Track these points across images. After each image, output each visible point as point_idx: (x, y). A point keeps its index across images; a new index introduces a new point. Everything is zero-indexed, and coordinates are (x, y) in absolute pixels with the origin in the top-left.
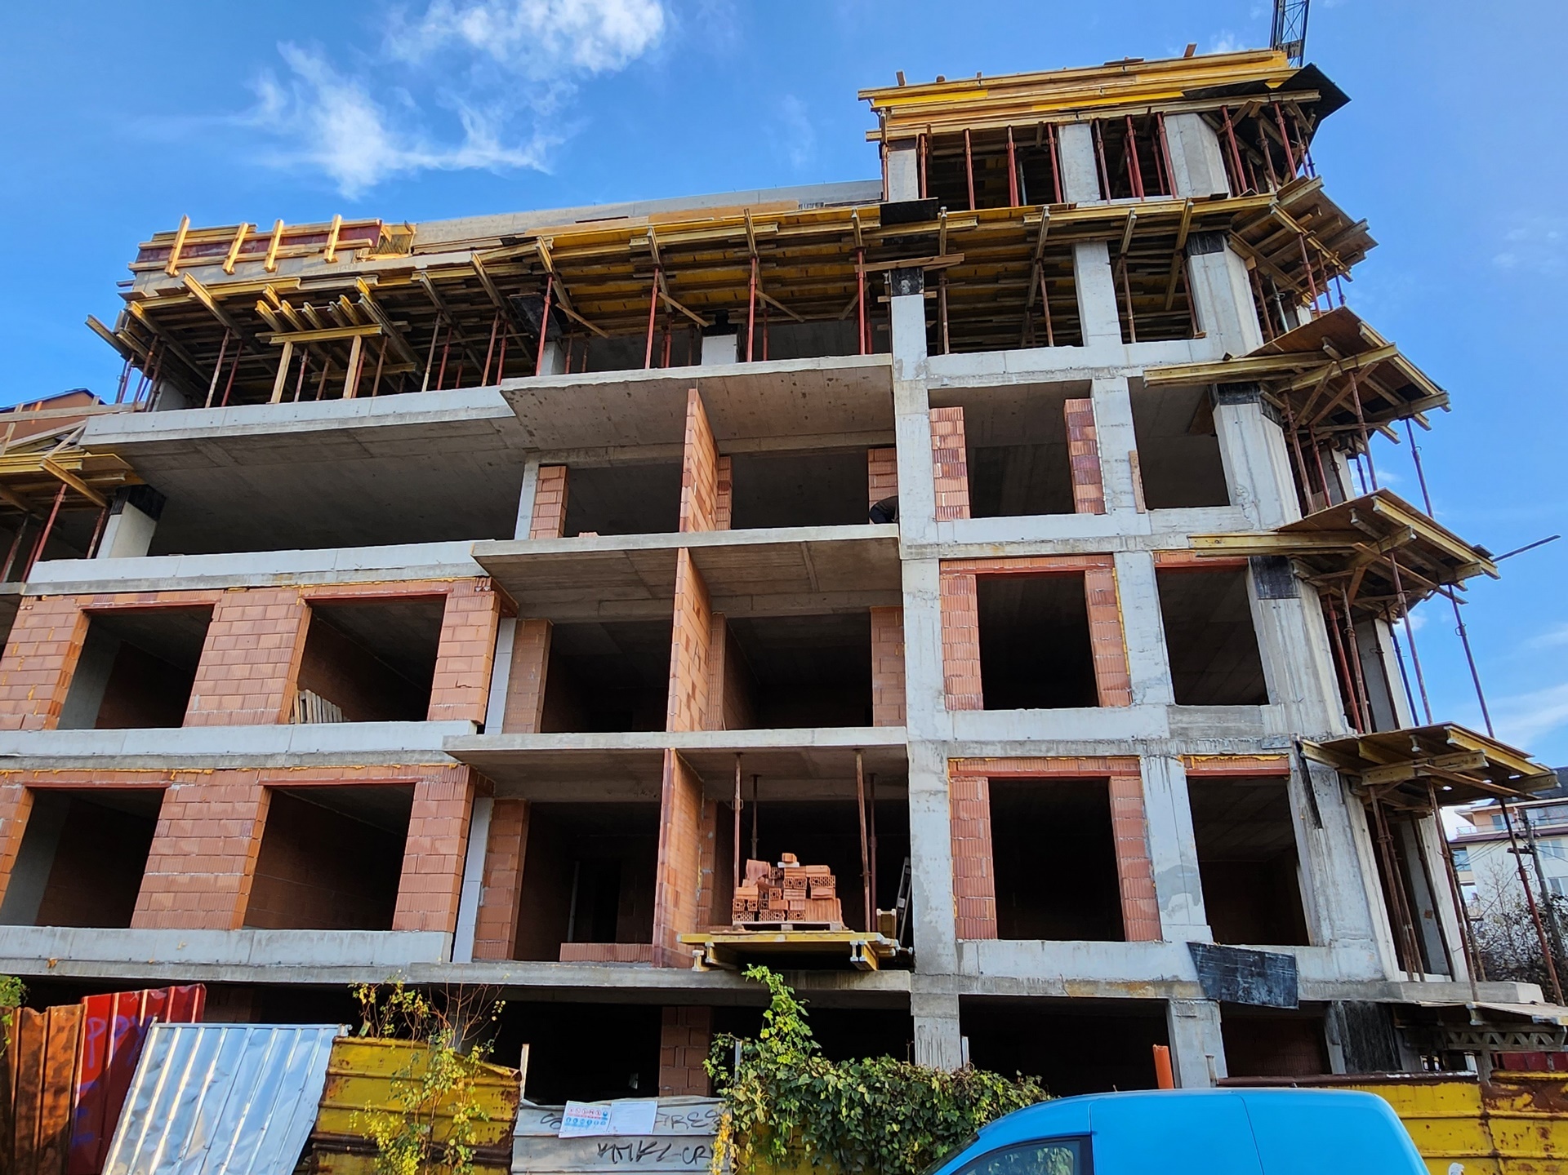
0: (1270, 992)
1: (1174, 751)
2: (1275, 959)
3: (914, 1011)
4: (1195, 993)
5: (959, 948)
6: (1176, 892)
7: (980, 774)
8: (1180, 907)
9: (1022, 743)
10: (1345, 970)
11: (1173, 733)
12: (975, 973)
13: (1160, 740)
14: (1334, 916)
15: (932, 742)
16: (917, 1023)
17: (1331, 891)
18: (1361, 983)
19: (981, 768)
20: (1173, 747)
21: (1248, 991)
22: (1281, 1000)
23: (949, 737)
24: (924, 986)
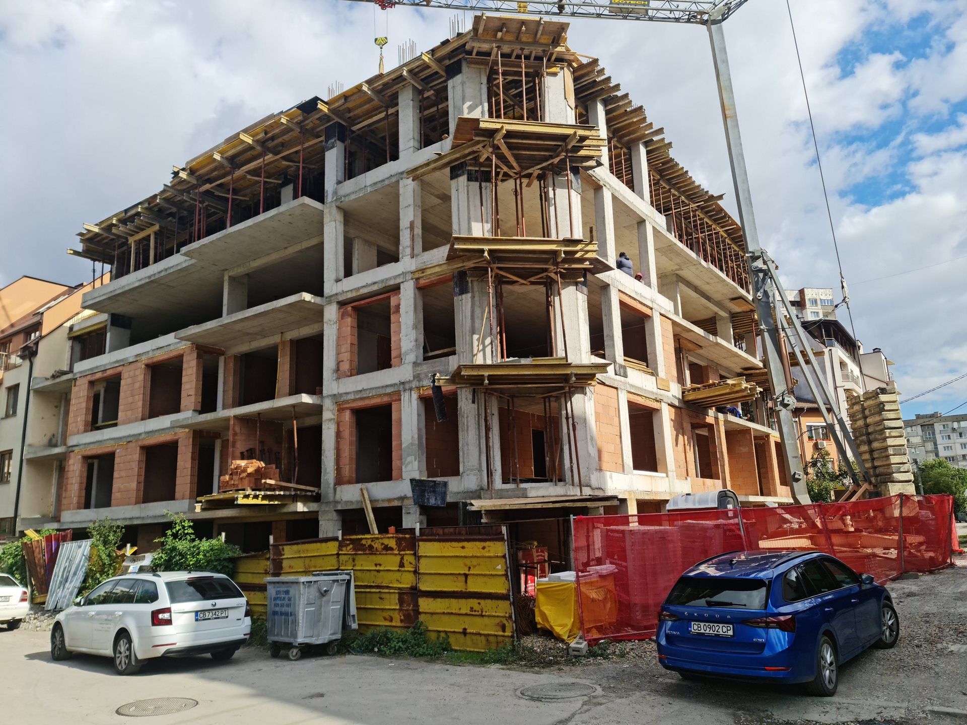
0: (436, 499)
1: (414, 386)
2: (439, 483)
3: (320, 518)
4: (411, 502)
5: (335, 490)
6: (409, 456)
7: (347, 408)
8: (409, 463)
9: (361, 391)
10: (466, 487)
11: (414, 377)
12: (339, 500)
13: (410, 382)
14: (465, 461)
15: (331, 396)
16: (320, 523)
17: (466, 448)
18: (472, 492)
19: (347, 406)
20: (413, 385)
21: (428, 499)
22: (439, 503)
23: (335, 392)
24: (324, 507)
